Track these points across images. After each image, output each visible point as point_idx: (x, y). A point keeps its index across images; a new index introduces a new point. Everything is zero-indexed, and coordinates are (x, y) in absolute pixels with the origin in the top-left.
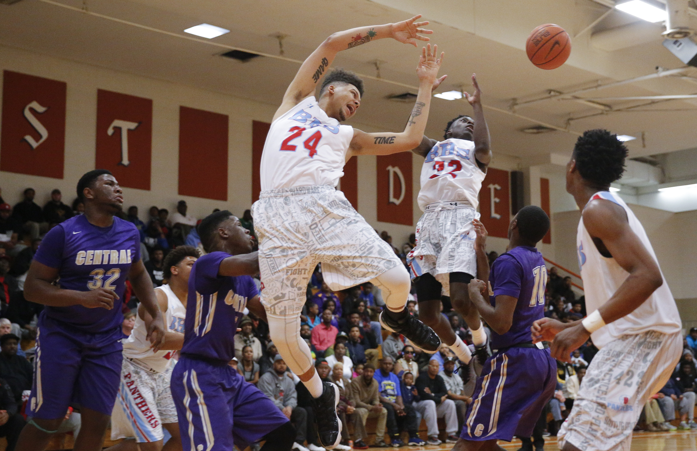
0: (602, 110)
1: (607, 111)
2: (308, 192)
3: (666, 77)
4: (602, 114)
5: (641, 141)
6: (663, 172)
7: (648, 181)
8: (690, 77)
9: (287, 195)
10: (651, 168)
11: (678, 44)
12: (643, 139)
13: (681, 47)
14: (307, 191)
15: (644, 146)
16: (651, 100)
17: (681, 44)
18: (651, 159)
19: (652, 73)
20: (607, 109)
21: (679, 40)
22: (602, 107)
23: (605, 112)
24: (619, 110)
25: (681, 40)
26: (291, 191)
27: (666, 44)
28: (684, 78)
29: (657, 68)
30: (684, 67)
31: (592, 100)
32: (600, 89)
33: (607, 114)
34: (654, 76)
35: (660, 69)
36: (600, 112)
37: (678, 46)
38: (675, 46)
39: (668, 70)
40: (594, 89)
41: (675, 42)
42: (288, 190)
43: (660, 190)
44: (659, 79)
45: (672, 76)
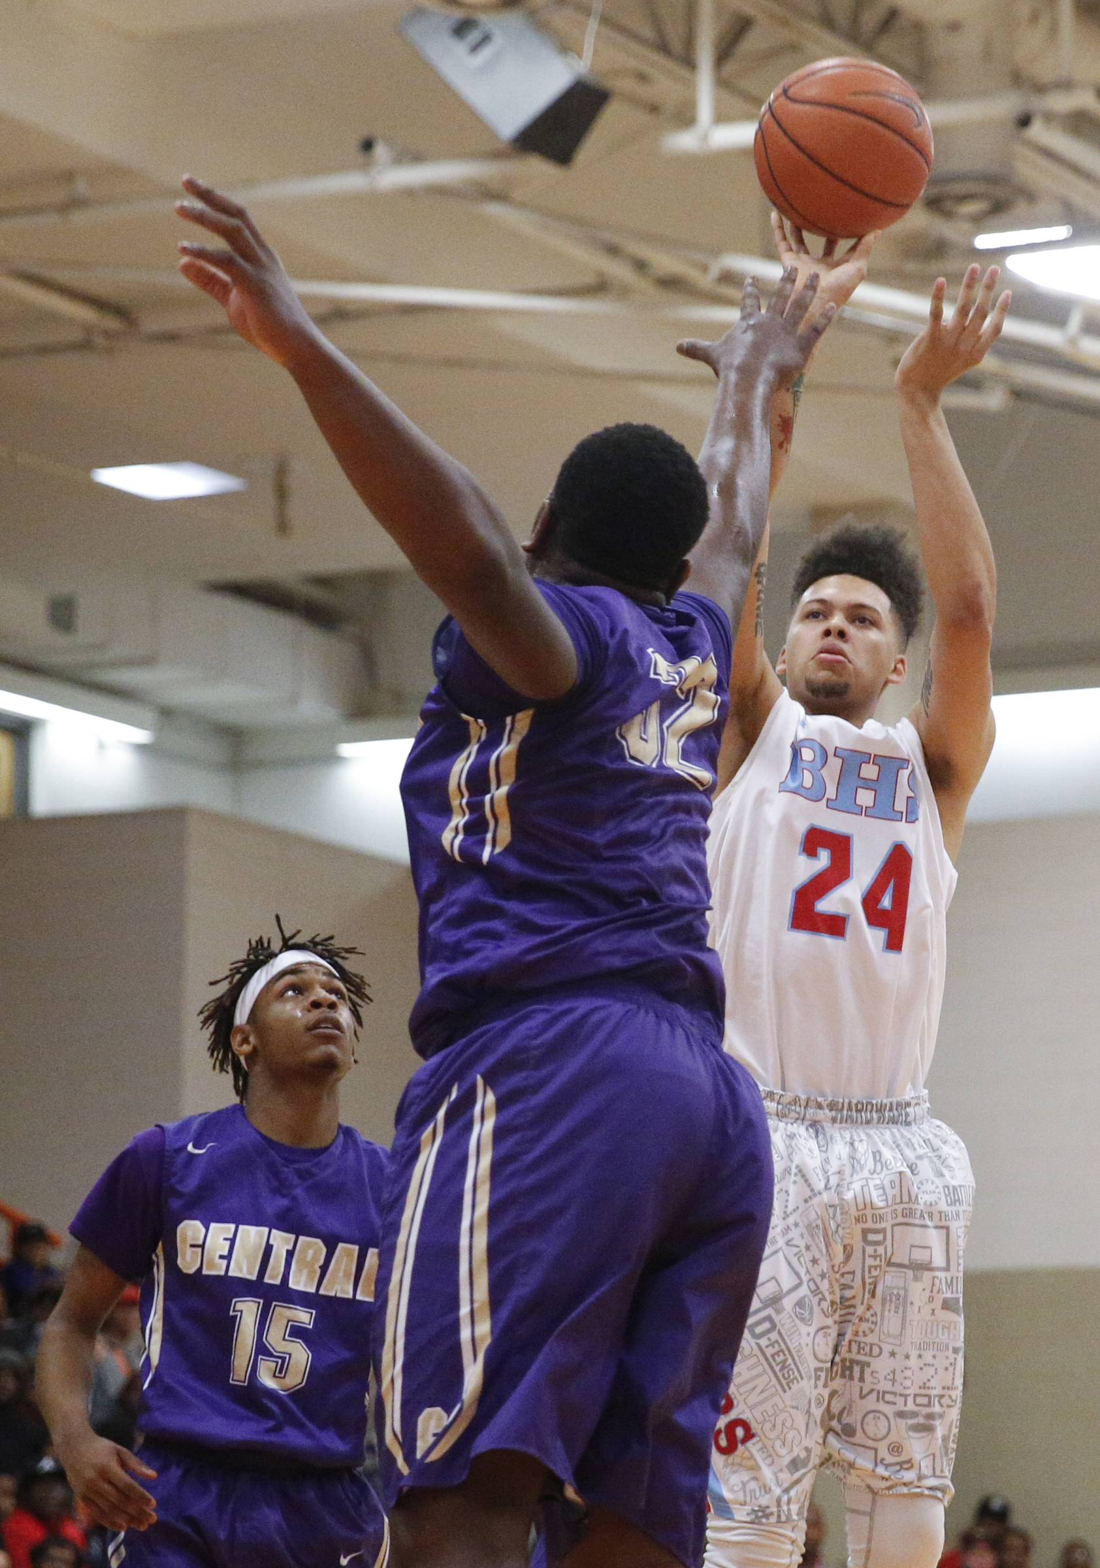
0: (88, 329)
1: (107, 334)
2: (879, 1119)
3: (409, 193)
4: (84, 346)
5: (270, 499)
6: (368, 658)
7: (294, 700)
8: (523, 205)
9: (818, 1118)
10: (311, 637)
11: (474, 36)
12: (282, 493)
13: (486, 52)
14: (875, 1116)
15: (283, 526)
16: (332, 300)
17: (486, 39)
18: (317, 594)
19: (342, 167)
20: (112, 323)
21: (482, 17)
22: (85, 313)
23: (100, 340)
24: (171, 337)
25: (489, 21)
26: (832, 1106)
27: (414, 32)
28: (495, 210)
29: (367, 146)
30: (497, 155)
31: (35, 270)
32: (79, 218)
33: (109, 351)
34: (352, 182)
35: (381, 151)
36: (76, 335)
37: (475, 48)
38: (459, 48)
39: (417, 157)
40: (53, 219)
41: (461, 29)
42: (824, 1104)
43: (347, 749)
44: (372, 200)
45: (439, 191)
